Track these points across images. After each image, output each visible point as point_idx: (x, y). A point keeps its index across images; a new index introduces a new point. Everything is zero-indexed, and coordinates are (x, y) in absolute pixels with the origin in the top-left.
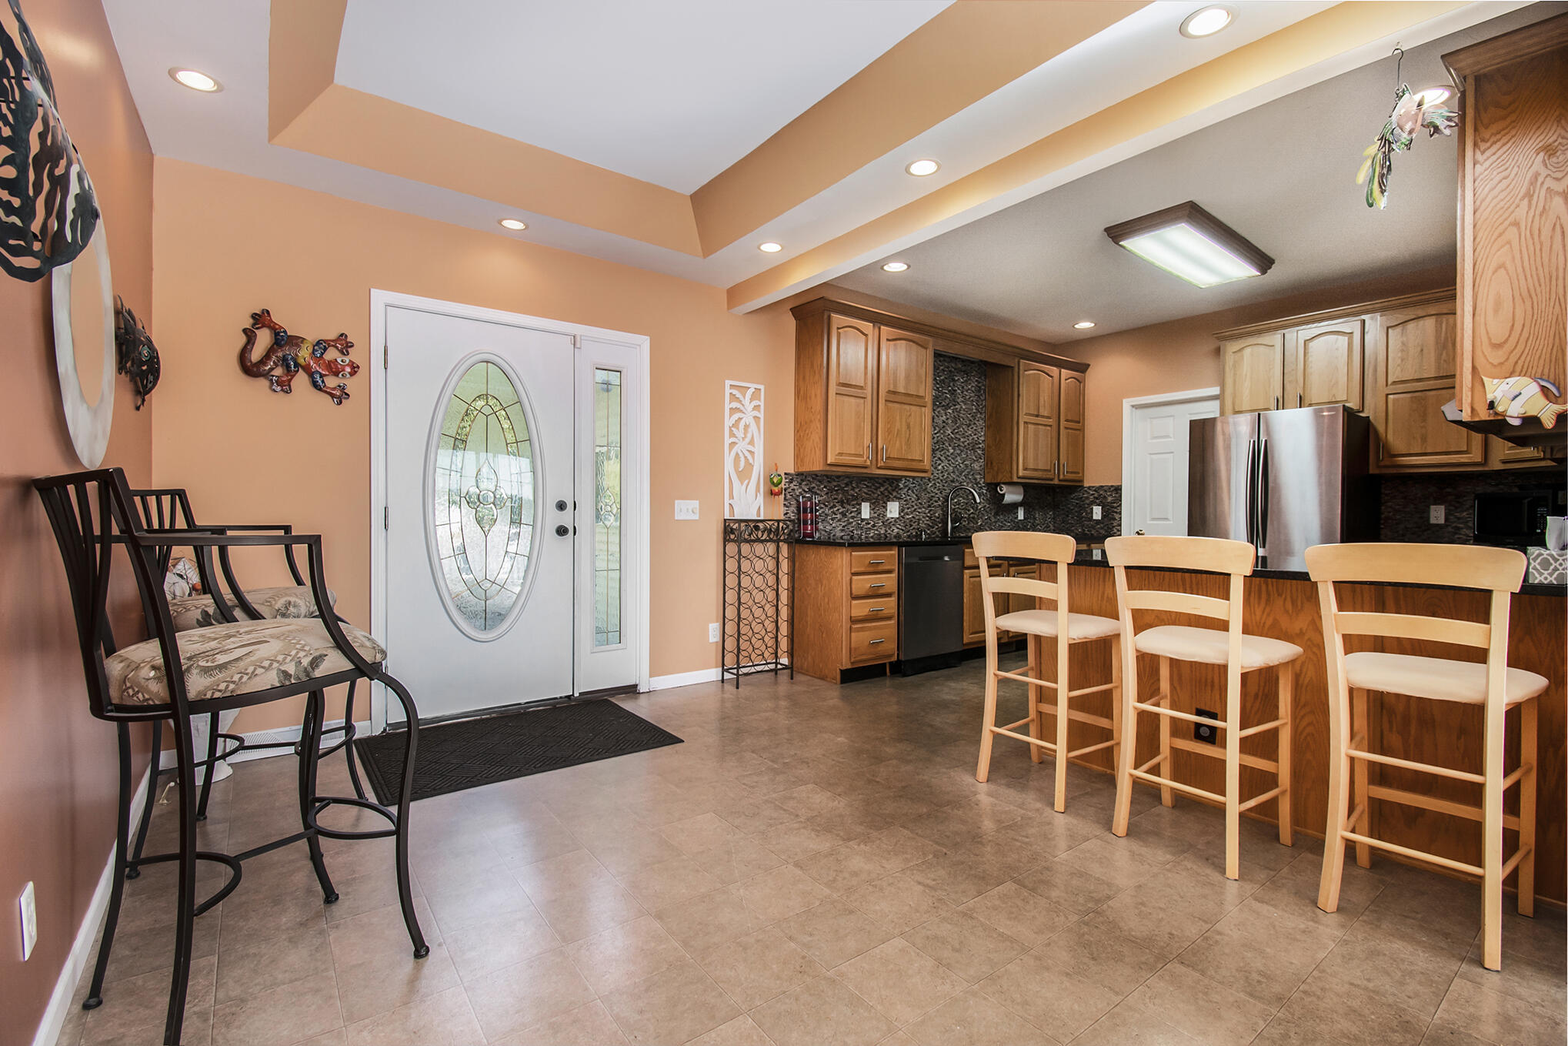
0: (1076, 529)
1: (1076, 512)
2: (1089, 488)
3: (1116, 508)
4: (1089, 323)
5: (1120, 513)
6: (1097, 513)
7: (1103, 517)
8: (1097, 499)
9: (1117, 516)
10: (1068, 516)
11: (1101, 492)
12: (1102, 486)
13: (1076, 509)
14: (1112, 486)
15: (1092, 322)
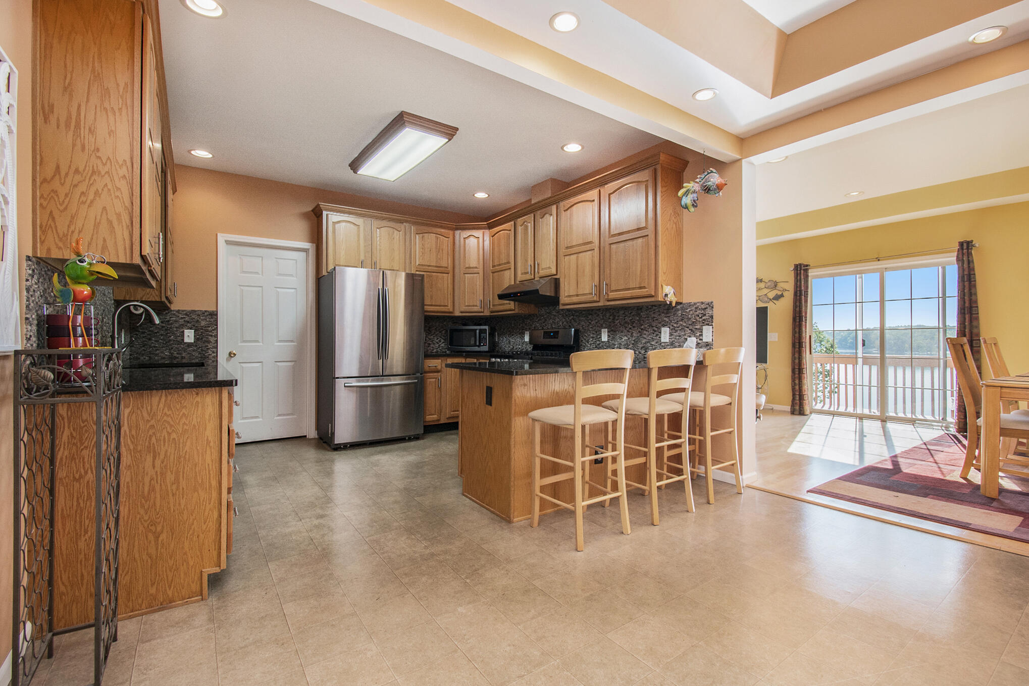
0: (162, 352)
1: (162, 335)
2: (178, 311)
3: (211, 331)
4: (207, 153)
5: (216, 336)
6: (189, 336)
7: (196, 339)
8: (188, 322)
9: (212, 339)
10: (150, 339)
11: (193, 317)
12: (195, 311)
13: (162, 332)
14: (206, 311)
15: (210, 153)
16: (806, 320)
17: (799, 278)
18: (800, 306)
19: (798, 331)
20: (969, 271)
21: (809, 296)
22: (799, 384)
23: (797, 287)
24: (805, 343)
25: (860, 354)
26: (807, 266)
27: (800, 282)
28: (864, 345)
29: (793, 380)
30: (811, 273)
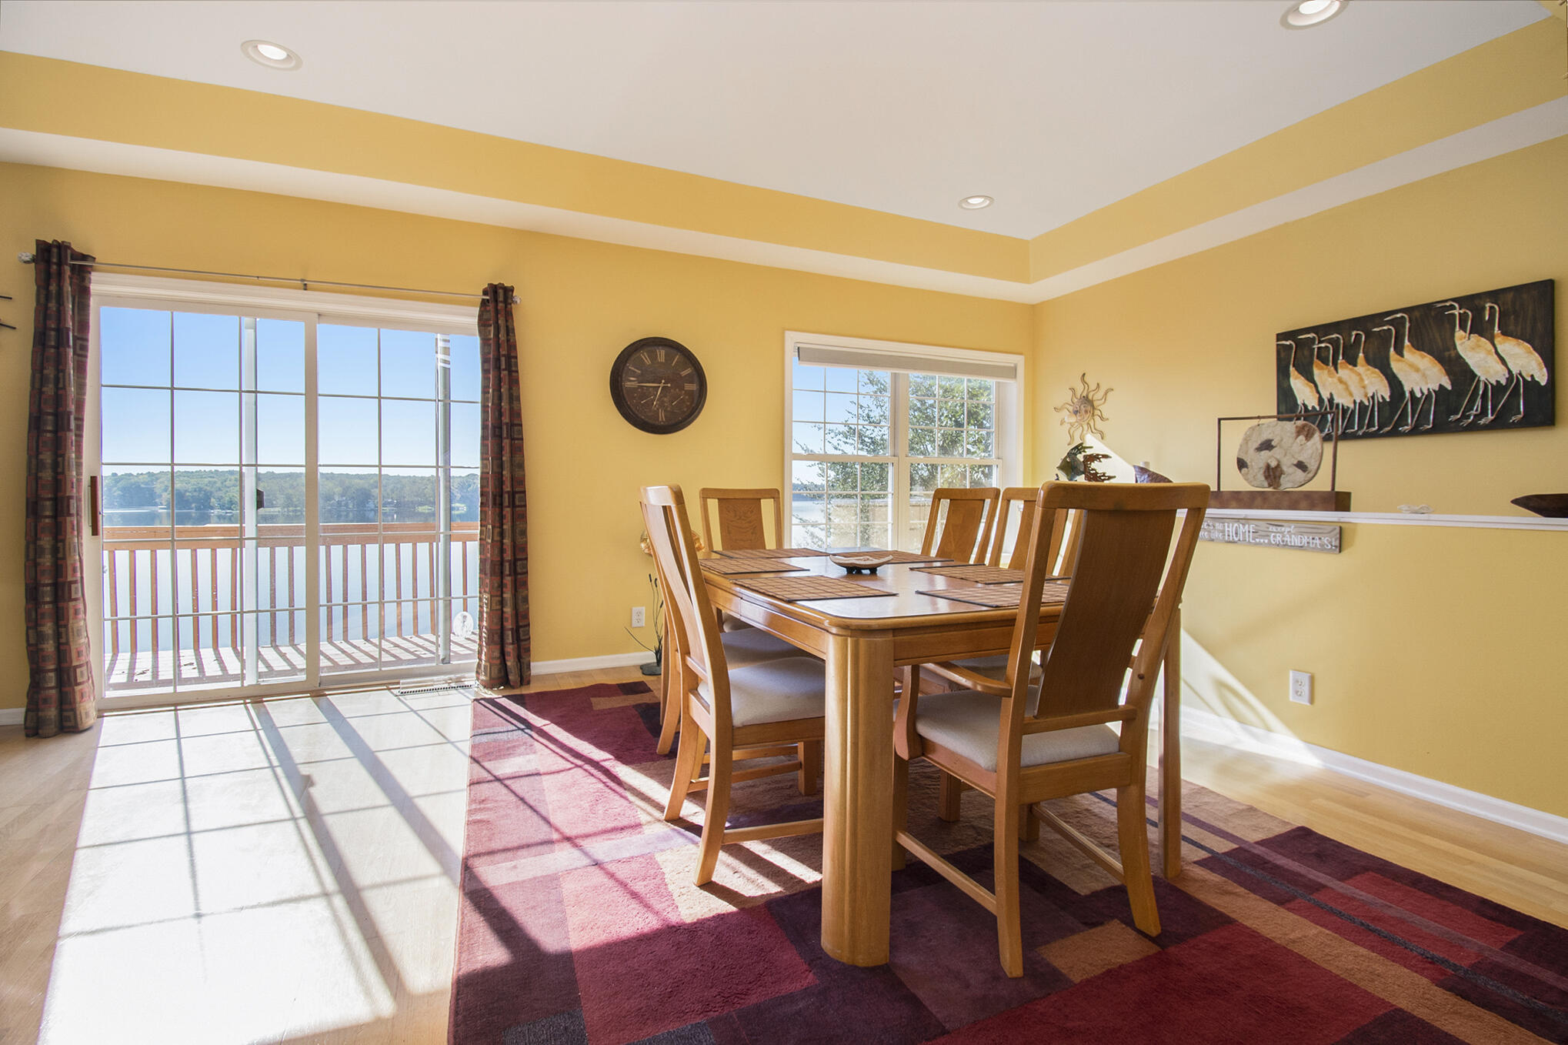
16: (80, 428)
17: (53, 288)
18: (57, 380)
19: (49, 461)
20: (509, 350)
21: (90, 354)
22: (58, 635)
23: (46, 317)
24: (79, 500)
25: (250, 530)
26: (84, 257)
27: (60, 303)
28: (260, 504)
29: (33, 622)
30: (99, 284)
